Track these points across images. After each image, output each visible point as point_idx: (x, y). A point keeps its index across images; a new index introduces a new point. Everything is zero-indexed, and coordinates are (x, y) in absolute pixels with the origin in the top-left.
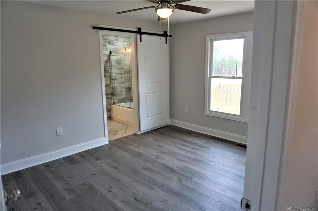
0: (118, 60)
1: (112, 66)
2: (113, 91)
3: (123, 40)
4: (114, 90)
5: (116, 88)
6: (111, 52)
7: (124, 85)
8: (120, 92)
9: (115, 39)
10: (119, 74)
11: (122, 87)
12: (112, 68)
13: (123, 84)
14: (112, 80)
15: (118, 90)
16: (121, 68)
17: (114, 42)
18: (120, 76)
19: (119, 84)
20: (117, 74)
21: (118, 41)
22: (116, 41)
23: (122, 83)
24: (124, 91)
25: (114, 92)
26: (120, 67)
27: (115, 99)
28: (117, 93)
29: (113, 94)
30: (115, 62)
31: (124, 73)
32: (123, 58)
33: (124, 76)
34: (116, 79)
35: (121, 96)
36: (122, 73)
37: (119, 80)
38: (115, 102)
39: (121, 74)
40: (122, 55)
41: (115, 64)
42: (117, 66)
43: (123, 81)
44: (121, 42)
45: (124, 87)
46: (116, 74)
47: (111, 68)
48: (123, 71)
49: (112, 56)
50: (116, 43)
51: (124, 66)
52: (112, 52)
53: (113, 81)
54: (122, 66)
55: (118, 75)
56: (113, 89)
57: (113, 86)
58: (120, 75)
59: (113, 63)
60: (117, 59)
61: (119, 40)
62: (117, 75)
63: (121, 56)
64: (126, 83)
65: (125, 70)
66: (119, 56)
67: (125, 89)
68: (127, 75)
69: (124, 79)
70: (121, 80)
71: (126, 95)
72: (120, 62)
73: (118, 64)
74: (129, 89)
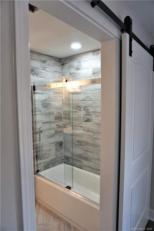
0: (45, 100)
1: (37, 110)
2: (36, 152)
3: (54, 69)
4: (38, 149)
5: (42, 147)
6: (34, 87)
7: (53, 140)
8: (47, 152)
9: (42, 67)
10: (46, 123)
11: (50, 143)
12: (37, 113)
13: (52, 139)
14: (36, 133)
15: (45, 149)
16: (50, 114)
17: (40, 71)
18: (47, 126)
19: (47, 138)
20: (43, 123)
21: (46, 71)
22: (44, 70)
23: (51, 136)
24: (53, 148)
25: (38, 153)
26: (48, 111)
27: (40, 164)
28: (43, 153)
29: (36, 157)
30: (41, 104)
31: (54, 120)
32: (53, 98)
33: (54, 125)
34: (41, 132)
35: (48, 157)
36: (52, 120)
37: (46, 133)
38: (39, 169)
39: (50, 122)
40: (51, 93)
41: (40, 108)
42: (43, 109)
43: (53, 133)
44: (50, 72)
45: (53, 143)
46: (41, 124)
47: (34, 113)
48: (52, 118)
49: (37, 93)
50: (42, 72)
51: (54, 110)
52: (36, 88)
53: (38, 135)
54: (52, 110)
55: (45, 124)
56: (37, 148)
57: (38, 142)
58: (48, 124)
59: (37, 106)
60: (43, 99)
61: (47, 69)
62: (43, 125)
63: (50, 94)
64: (57, 136)
65: (55, 115)
66: (46, 95)
67: (54, 145)
68: (59, 124)
69: (54, 130)
70: (50, 131)
71: (56, 155)
72: (48, 104)
73: (45, 106)
74: (61, 144)
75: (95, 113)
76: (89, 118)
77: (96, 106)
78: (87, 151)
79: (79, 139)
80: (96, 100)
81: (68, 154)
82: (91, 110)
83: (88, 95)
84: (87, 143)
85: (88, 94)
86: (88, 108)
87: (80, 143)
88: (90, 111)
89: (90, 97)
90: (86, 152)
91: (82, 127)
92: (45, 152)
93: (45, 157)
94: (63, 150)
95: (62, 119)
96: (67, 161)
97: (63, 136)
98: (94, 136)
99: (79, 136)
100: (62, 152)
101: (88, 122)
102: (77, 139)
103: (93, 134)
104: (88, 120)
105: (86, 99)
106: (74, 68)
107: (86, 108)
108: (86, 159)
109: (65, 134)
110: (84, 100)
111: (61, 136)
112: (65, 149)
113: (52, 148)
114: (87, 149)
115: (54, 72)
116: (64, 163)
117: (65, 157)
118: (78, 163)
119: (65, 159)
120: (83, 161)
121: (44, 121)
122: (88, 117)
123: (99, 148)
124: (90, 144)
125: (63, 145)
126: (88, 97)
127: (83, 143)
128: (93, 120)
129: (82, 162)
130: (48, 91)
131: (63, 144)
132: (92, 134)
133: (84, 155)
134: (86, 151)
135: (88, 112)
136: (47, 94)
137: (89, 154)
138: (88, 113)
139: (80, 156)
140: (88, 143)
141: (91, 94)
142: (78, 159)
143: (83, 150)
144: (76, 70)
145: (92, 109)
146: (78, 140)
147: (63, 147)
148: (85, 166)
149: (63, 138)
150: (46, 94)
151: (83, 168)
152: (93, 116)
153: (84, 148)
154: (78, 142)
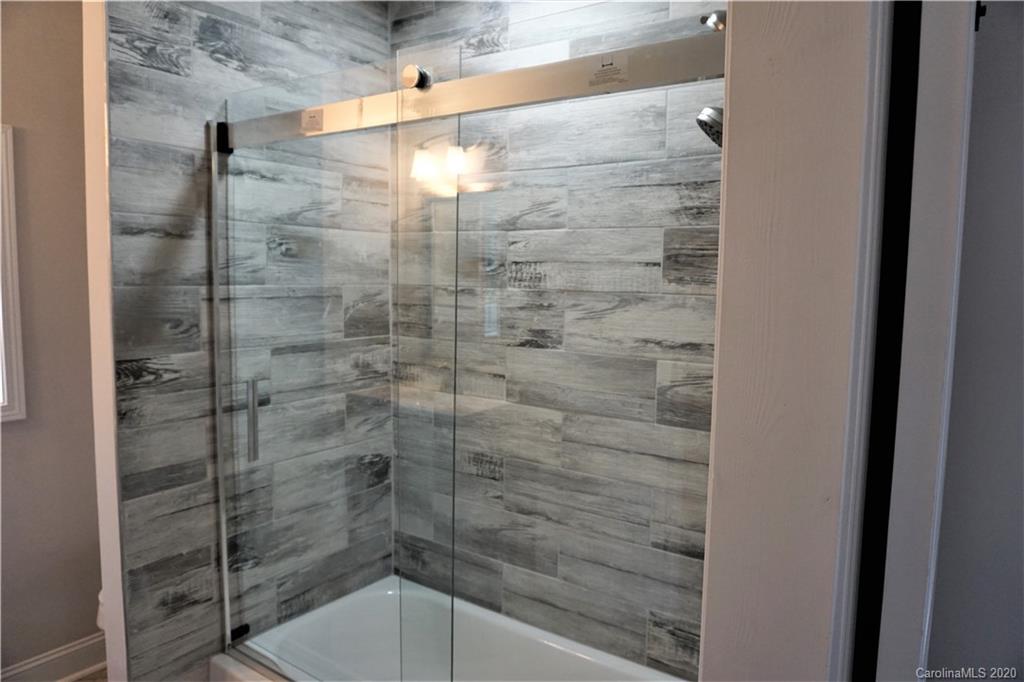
0: (292, 218)
1: (237, 273)
2: (234, 521)
3: (344, 44)
4: (244, 505)
5: (268, 488)
6: (223, 129)
7: (333, 449)
8: (296, 517)
9: (277, 20)
10: (295, 349)
11: (318, 468)
12: (237, 290)
13: (331, 442)
14: (230, 410)
15: (286, 499)
16: (318, 298)
17: (264, 40)
18: (301, 371)
19: (300, 438)
20: (277, 351)
21: (303, 47)
22: (285, 37)
23: (323, 428)
24: (336, 494)
25: (244, 528)
26: (305, 283)
27: (257, 587)
28: (277, 523)
29: (233, 547)
30: (264, 236)
31: (340, 337)
32: (337, 207)
33: (342, 367)
34: (264, 402)
35: (307, 548)
36: (329, 336)
37: (295, 409)
38: (248, 618)
39: (319, 348)
40: (328, 178)
41: (261, 260)
42: (279, 274)
43: (333, 409)
44: (324, 55)
45: (333, 466)
46: (265, 356)
47: (220, 291)
48: (331, 324)
49: (240, 173)
50: (278, 52)
51: (340, 278)
52: (236, 138)
53: (242, 420)
54: (329, 280)
55: (290, 358)
56: (235, 498)
57: (242, 465)
58: (303, 359)
59: (240, 249)
60: (282, 208)
61: (309, 37)
62: (277, 361)
63: (319, 186)
64: (357, 427)
65: (347, 309)
66: (298, 187)
67: (342, 480)
68: (368, 357)
69: (340, 392)
70: (315, 400)
71: (352, 531)
72: (309, 241)
73: (287, 254)
74: (378, 470)
75: (583, 299)
76: (544, 328)
77: (584, 258)
78: (530, 513)
79: (482, 444)
80: (586, 223)
81: (421, 529)
82: (556, 278)
83: (544, 196)
84: (529, 469)
85: (541, 186)
86: (540, 269)
87: (486, 469)
88: (548, 285)
89: (553, 207)
90: (522, 519)
91: (503, 377)
92: (287, 520)
93: (288, 545)
94: (393, 506)
95: (388, 333)
96: (412, 564)
97: (389, 426)
98: (573, 431)
99: (481, 427)
100: (382, 516)
101: (542, 347)
102: (474, 444)
103: (565, 419)
104: (538, 340)
105: (529, 218)
106: (462, 43)
107: (525, 269)
108: (523, 555)
109: (407, 416)
110: (512, 225)
111: (380, 425)
112: (403, 497)
113: (328, 498)
114: (526, 502)
115: (346, 60)
116: (397, 572)
117: (399, 538)
118: (474, 579)
119: (402, 552)
120: (506, 567)
121: (283, 342)
122: (538, 321)
123: (597, 494)
124: (545, 472)
125: (392, 478)
126: (540, 207)
127: (503, 470)
128: (566, 340)
129: (496, 572)
130: (310, 165)
131: (392, 470)
132: (557, 417)
133: (509, 533)
134: (522, 511)
135: (540, 294)
136: (305, 182)
137: (541, 528)
138: (540, 302)
139: (489, 541)
140: (536, 470)
141: (562, 191)
142: (477, 555)
143: (507, 508)
144: (471, 51)
145: (565, 274)
146: (478, 449)
147: (388, 488)
148: (513, 594)
149: (391, 438)
150: (296, 180)
151: (505, 605)
152: (570, 315)
153: (510, 497)
154: (478, 459)
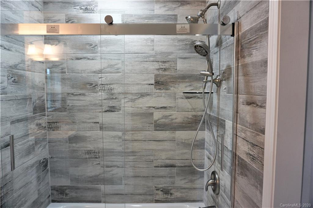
0: (15, 66)
4: (4, 191)
5: (11, 181)
7: (31, 159)
8: (21, 190)
10: (19, 121)
11: (27, 168)
13: (31, 156)
15: (18, 184)
16: (24, 99)
18: (21, 130)
19: (21, 157)
20: (13, 122)
23: (28, 152)
24: (33, 177)
25: (5, 201)
26: (21, 94)
28: (15, 195)
30: (6, 74)
31: (32, 114)
32: (29, 63)
33: (33, 126)
34: (9, 145)
36: (29, 114)
39: (26, 119)
41: (6, 84)
42: (11, 89)
43: (31, 143)
45: (32, 166)
46: (9, 125)
51: (30, 91)
55: (17, 124)
58: (21, 124)
60: (12, 62)
62: (13, 126)
63: (24, 54)
64: (38, 149)
65: (33, 103)
66: (17, 54)
67: (35, 171)
68: (40, 122)
69: (33, 136)
70: (25, 141)
71: (39, 190)
72: (21, 76)
73: (14, 81)
74: (44, 164)
75: (128, 96)
76: (114, 105)
77: (128, 82)
78: (111, 167)
79: (90, 147)
80: (129, 72)
81: (64, 182)
82: (117, 89)
83: (113, 62)
84: (111, 152)
85: (111, 59)
86: (111, 86)
87: (92, 155)
88: (115, 91)
89: (116, 66)
90: (109, 169)
91: (98, 123)
92: (19, 193)
93: (20, 203)
94: (50, 177)
95: (45, 112)
96: (61, 196)
97: (47, 147)
98: (127, 137)
99: (90, 141)
100: (47, 182)
101: (113, 112)
102: (86, 147)
103: (123, 134)
104: (112, 109)
105: (108, 70)
106: (78, 7)
107: (106, 86)
108: (110, 181)
109: (55, 142)
110: (100, 72)
111: (45, 147)
112: (53, 172)
113: (31, 179)
114: (110, 164)
115: (31, 5)
116: (53, 201)
117: (53, 188)
118: (89, 195)
119: (55, 192)
120: (102, 187)
121: (15, 118)
122: (111, 103)
123: (135, 156)
124: (116, 152)
125: (49, 167)
126: (111, 66)
127: (100, 155)
128: (122, 109)
129: (99, 190)
130: (20, 45)
131: (49, 163)
132: (120, 134)
133: (103, 175)
134: (108, 167)
135: (112, 94)
136: (19, 52)
137: (115, 171)
138: (112, 96)
139: (96, 180)
140: (113, 152)
141: (120, 61)
142: (90, 186)
143: (101, 167)
144: (81, 11)
145: (121, 88)
146: (89, 149)
147: (48, 170)
148: (106, 195)
149: (48, 152)
150: (16, 51)
151: (103, 199)
152: (123, 101)
153: (102, 163)
154: (89, 152)
